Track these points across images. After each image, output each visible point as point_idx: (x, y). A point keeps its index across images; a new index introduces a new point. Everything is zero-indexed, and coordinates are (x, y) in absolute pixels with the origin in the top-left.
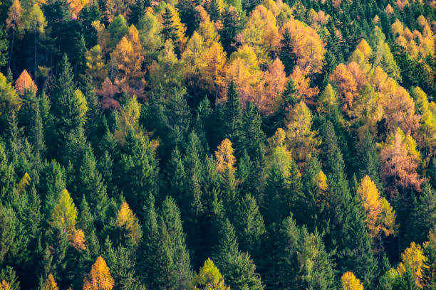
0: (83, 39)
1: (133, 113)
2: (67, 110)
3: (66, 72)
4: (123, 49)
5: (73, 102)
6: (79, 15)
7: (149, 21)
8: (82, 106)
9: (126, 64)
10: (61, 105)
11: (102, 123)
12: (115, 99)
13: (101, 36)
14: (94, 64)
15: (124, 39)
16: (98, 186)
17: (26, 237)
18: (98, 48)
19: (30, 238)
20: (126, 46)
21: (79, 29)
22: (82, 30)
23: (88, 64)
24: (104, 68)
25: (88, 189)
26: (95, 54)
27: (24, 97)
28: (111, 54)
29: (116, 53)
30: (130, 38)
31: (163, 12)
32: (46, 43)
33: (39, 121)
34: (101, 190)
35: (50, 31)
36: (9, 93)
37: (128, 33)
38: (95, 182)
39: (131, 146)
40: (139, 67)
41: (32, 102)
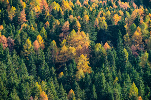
0: (120, 31)
1: (146, 57)
2: (122, 55)
3: (120, 43)
4: (136, 35)
5: (124, 53)
6: (117, 23)
7: (144, 25)
8: (127, 54)
9: (137, 40)
10: (120, 54)
11: (135, 60)
12: (136, 52)
13: (128, 31)
14: (127, 40)
15: (136, 31)
16: (141, 81)
17: (123, 98)
18: (127, 34)
19: (124, 99)
20: (137, 34)
21: (118, 28)
22: (119, 28)
23: (125, 40)
24: (130, 41)
25: (137, 82)
26: (127, 36)
27: (108, 51)
28: (132, 36)
29: (133, 36)
30: (138, 31)
31: (148, 22)
32: (108, 33)
33: (114, 59)
34: (142, 83)
35: (109, 29)
36: (103, 50)
37: (137, 29)
38: (140, 80)
39: (147, 68)
40: (141, 41)
41: (110, 53)
